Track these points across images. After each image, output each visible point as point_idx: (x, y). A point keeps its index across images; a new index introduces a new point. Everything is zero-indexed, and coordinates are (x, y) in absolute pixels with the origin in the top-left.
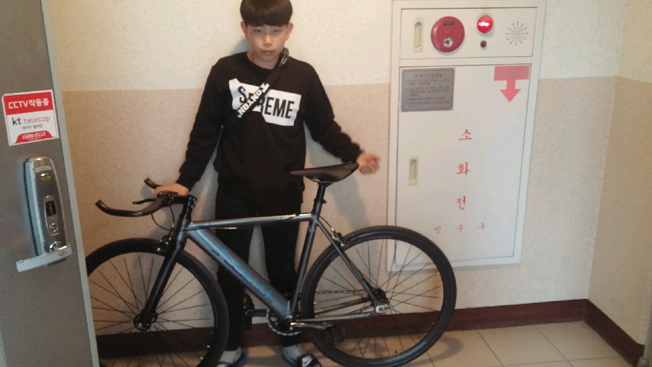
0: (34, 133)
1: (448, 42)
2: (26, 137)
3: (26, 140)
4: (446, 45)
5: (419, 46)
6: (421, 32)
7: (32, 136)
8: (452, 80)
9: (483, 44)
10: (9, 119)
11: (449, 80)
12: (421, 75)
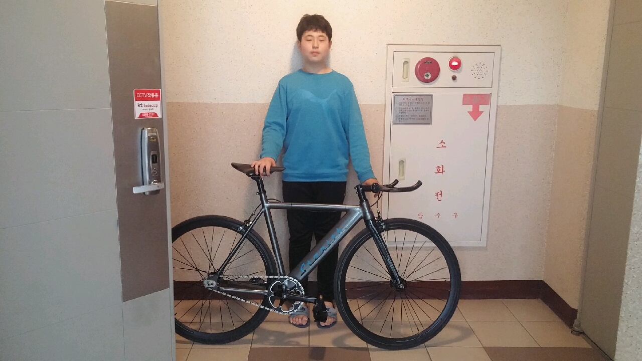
0: (148, 113)
1: (427, 76)
2: (145, 115)
3: (144, 117)
4: (426, 78)
5: (407, 78)
6: (408, 68)
7: (147, 115)
8: (431, 103)
9: (454, 78)
10: (137, 103)
11: (429, 103)
12: (407, 99)
